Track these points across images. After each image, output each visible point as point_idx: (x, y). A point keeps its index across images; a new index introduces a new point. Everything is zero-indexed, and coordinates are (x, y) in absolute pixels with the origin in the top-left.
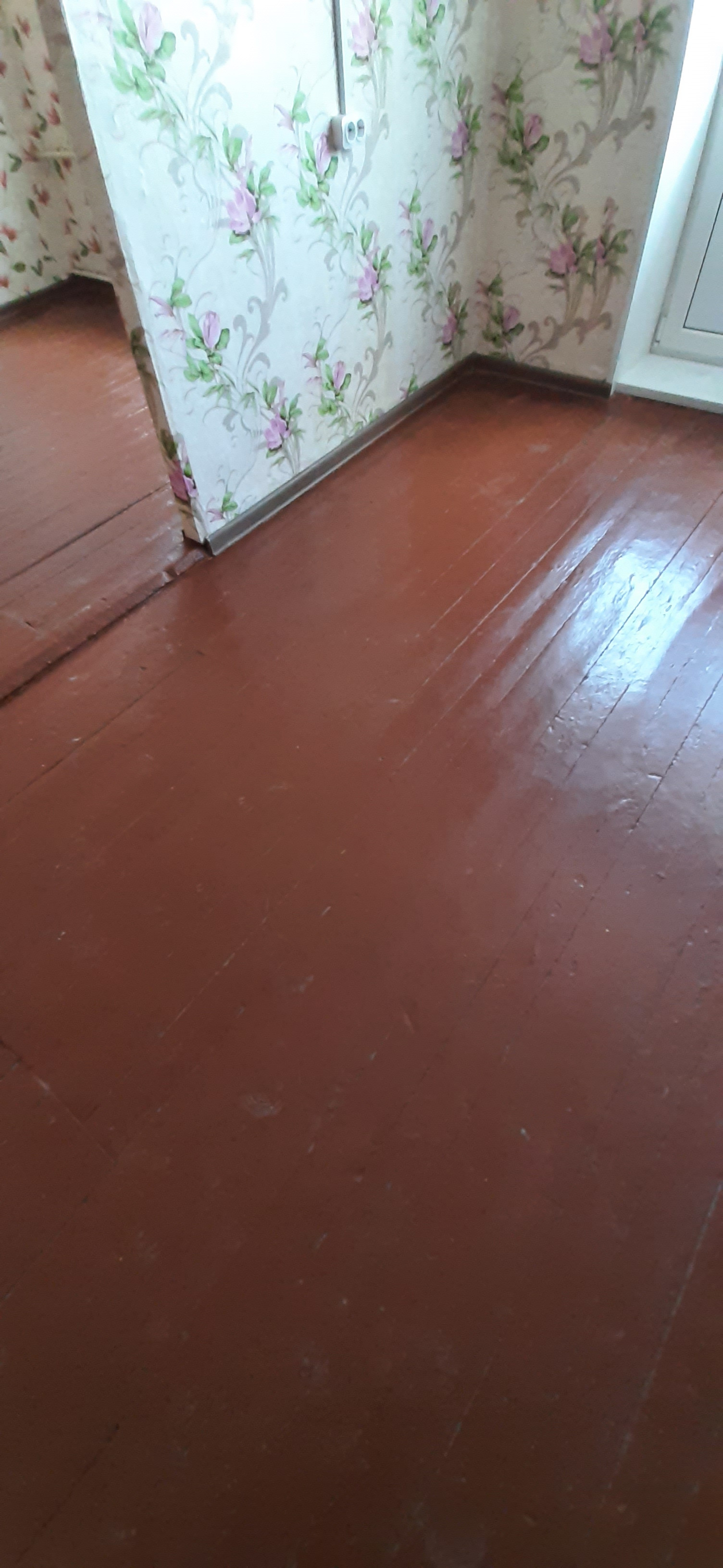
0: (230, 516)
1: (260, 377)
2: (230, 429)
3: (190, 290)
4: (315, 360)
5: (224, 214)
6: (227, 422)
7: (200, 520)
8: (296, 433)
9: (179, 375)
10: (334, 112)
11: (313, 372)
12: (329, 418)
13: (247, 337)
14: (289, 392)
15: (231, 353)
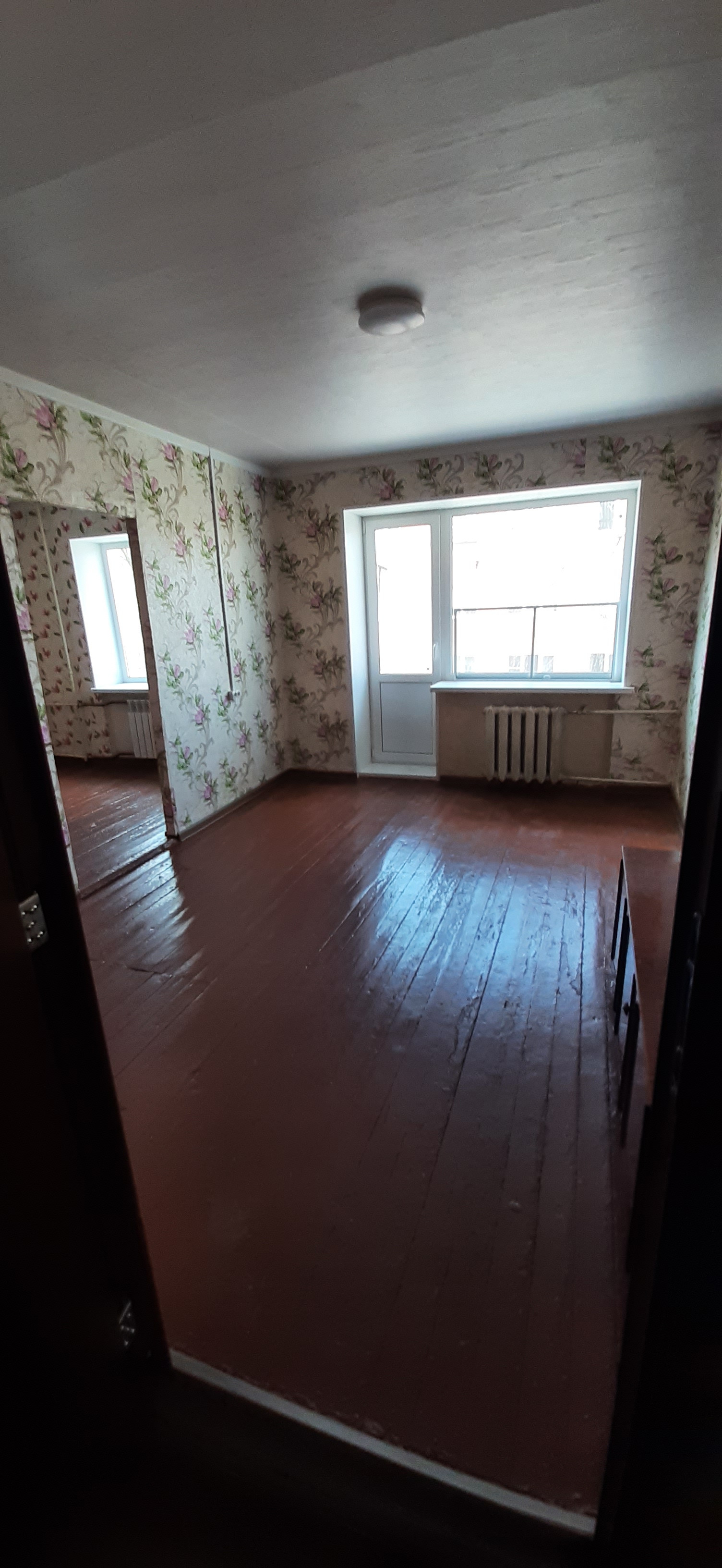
0: (188, 825)
1: (202, 771)
2: (191, 788)
3: (182, 740)
4: (223, 766)
5: (194, 718)
6: (190, 785)
7: (176, 824)
8: (216, 793)
9: (175, 767)
10: (229, 690)
11: (222, 770)
12: (229, 789)
13: (199, 756)
14: (214, 777)
15: (193, 760)
